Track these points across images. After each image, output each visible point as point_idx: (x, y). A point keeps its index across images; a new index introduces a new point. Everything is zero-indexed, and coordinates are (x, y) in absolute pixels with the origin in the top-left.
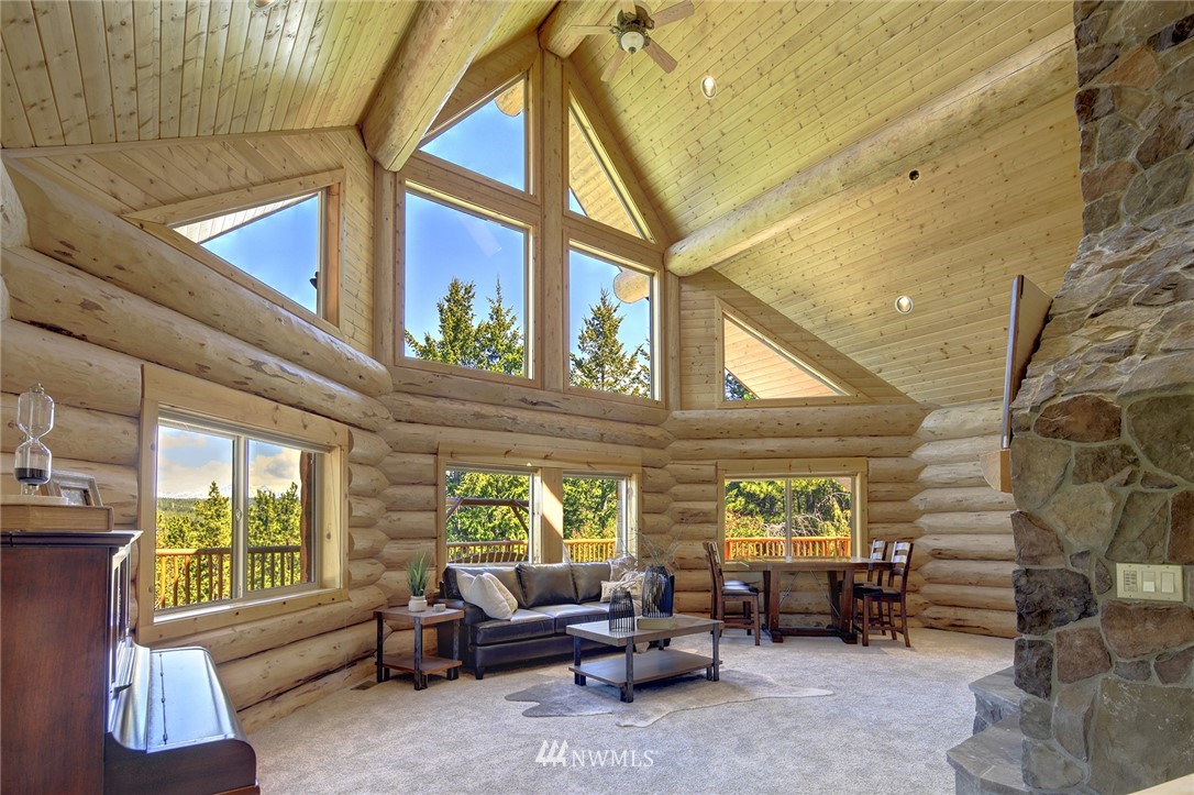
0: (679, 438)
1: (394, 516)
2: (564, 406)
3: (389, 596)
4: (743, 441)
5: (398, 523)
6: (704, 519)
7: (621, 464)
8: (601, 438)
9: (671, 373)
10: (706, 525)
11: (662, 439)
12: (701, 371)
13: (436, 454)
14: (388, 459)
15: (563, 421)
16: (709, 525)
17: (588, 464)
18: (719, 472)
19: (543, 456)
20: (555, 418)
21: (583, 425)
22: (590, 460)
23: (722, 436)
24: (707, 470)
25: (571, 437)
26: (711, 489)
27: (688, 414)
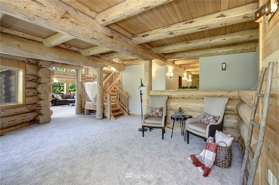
0: (87, 78)
15: (69, 77)
20: (68, 76)
21: (72, 77)
27: (88, 75)
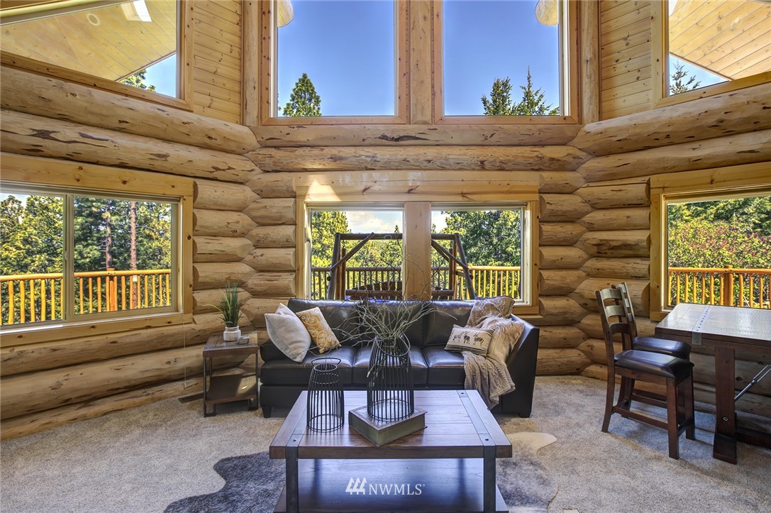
0: (595, 155)
1: (259, 252)
2: (433, 137)
3: (251, 319)
4: (695, 145)
5: (260, 258)
6: (630, 252)
7: (509, 192)
8: (482, 166)
9: (585, 80)
10: (632, 260)
11: (570, 159)
12: (630, 68)
13: (295, 197)
14: (253, 205)
15: (431, 153)
16: (638, 261)
17: (463, 194)
18: (652, 191)
19: (407, 190)
20: (421, 151)
21: (455, 154)
22: (465, 191)
23: (657, 143)
24: (635, 190)
25: (443, 169)
26: (639, 215)
27: (609, 124)
